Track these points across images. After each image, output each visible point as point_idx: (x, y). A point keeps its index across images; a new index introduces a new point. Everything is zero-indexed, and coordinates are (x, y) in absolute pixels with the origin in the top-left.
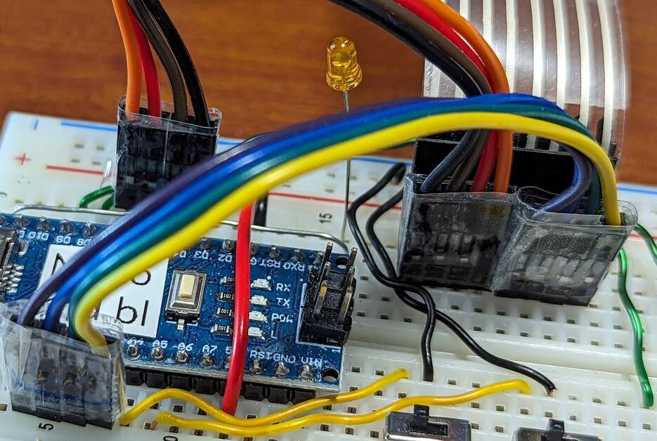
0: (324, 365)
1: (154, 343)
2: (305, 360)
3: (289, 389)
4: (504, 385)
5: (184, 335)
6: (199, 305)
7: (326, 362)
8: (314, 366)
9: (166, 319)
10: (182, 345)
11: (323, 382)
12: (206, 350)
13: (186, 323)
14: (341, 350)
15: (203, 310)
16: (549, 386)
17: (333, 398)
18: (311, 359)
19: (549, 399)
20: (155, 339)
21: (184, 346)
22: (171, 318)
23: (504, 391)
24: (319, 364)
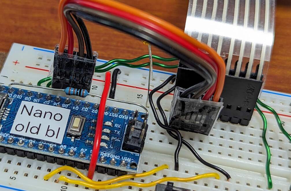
0: (131, 161)
1: (61, 146)
2: (123, 158)
3: (116, 170)
4: (208, 175)
5: (74, 144)
6: (81, 131)
7: (132, 160)
8: (127, 161)
9: (67, 136)
10: (72, 148)
11: (130, 168)
12: (82, 151)
13: (75, 138)
14: (139, 155)
15: (83, 133)
16: (228, 177)
17: (134, 175)
18: (126, 158)
19: (227, 182)
20: (61, 145)
21: (73, 148)
22: (69, 136)
23: (208, 177)
24: (129, 160)
